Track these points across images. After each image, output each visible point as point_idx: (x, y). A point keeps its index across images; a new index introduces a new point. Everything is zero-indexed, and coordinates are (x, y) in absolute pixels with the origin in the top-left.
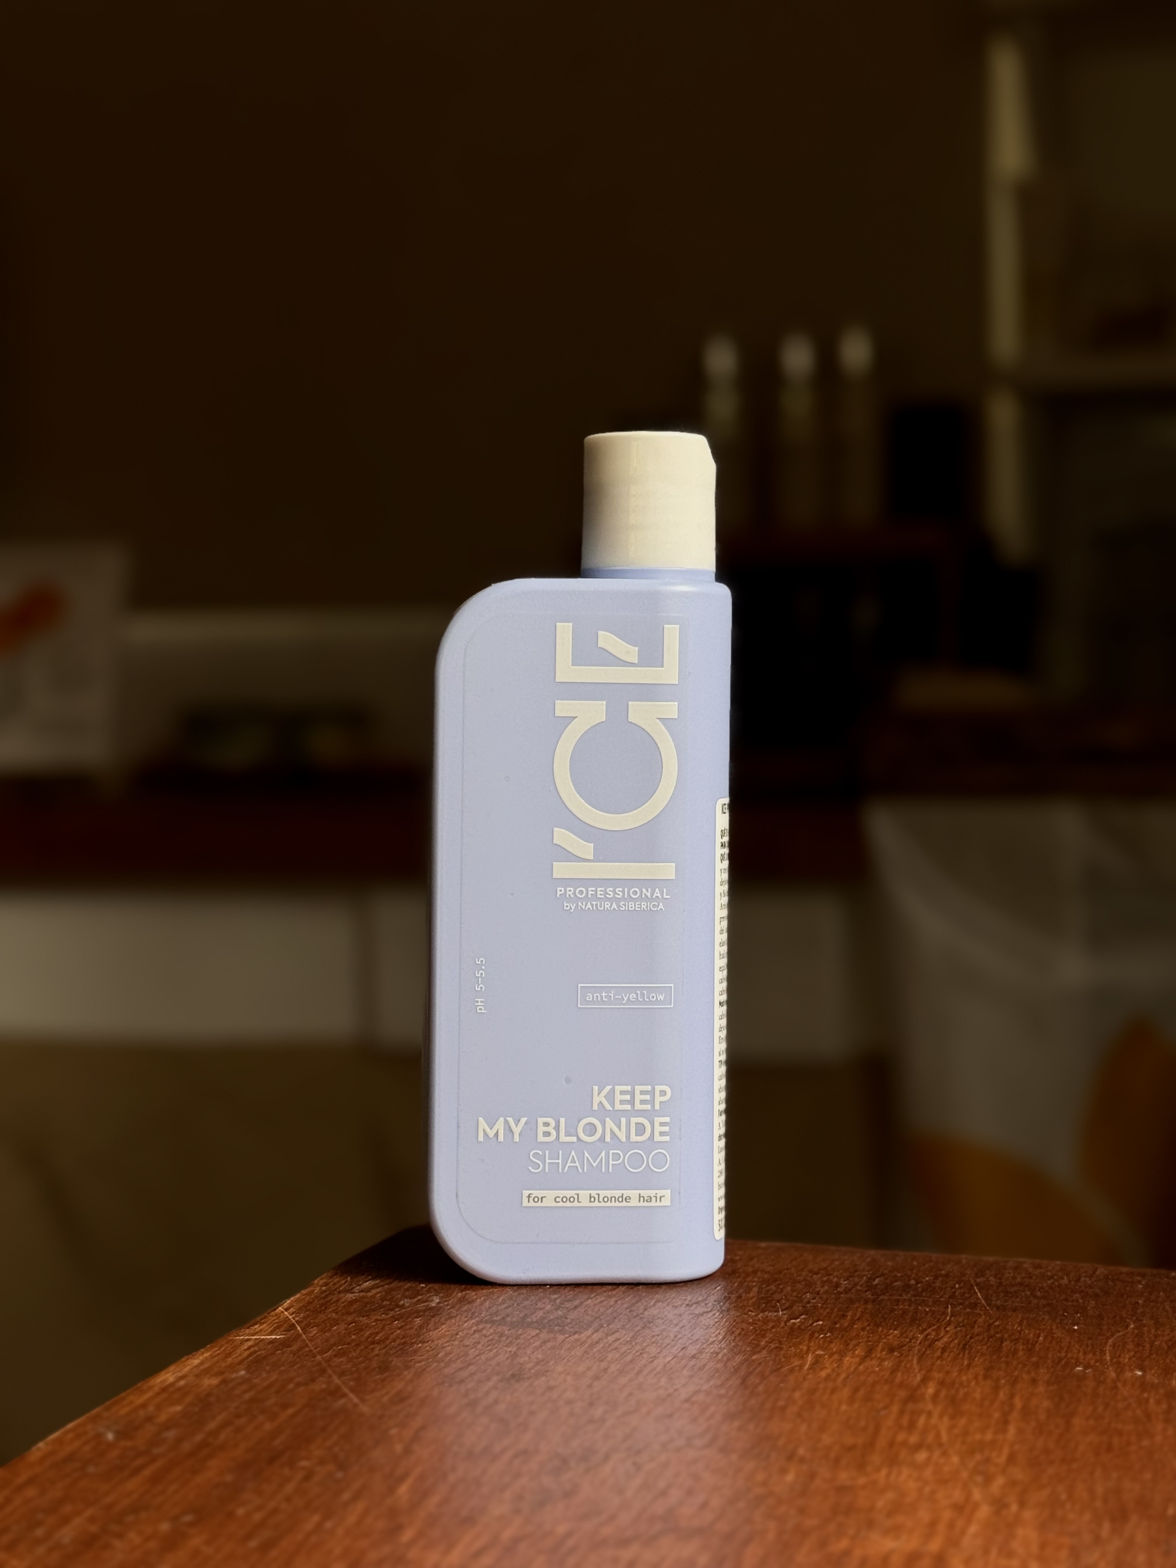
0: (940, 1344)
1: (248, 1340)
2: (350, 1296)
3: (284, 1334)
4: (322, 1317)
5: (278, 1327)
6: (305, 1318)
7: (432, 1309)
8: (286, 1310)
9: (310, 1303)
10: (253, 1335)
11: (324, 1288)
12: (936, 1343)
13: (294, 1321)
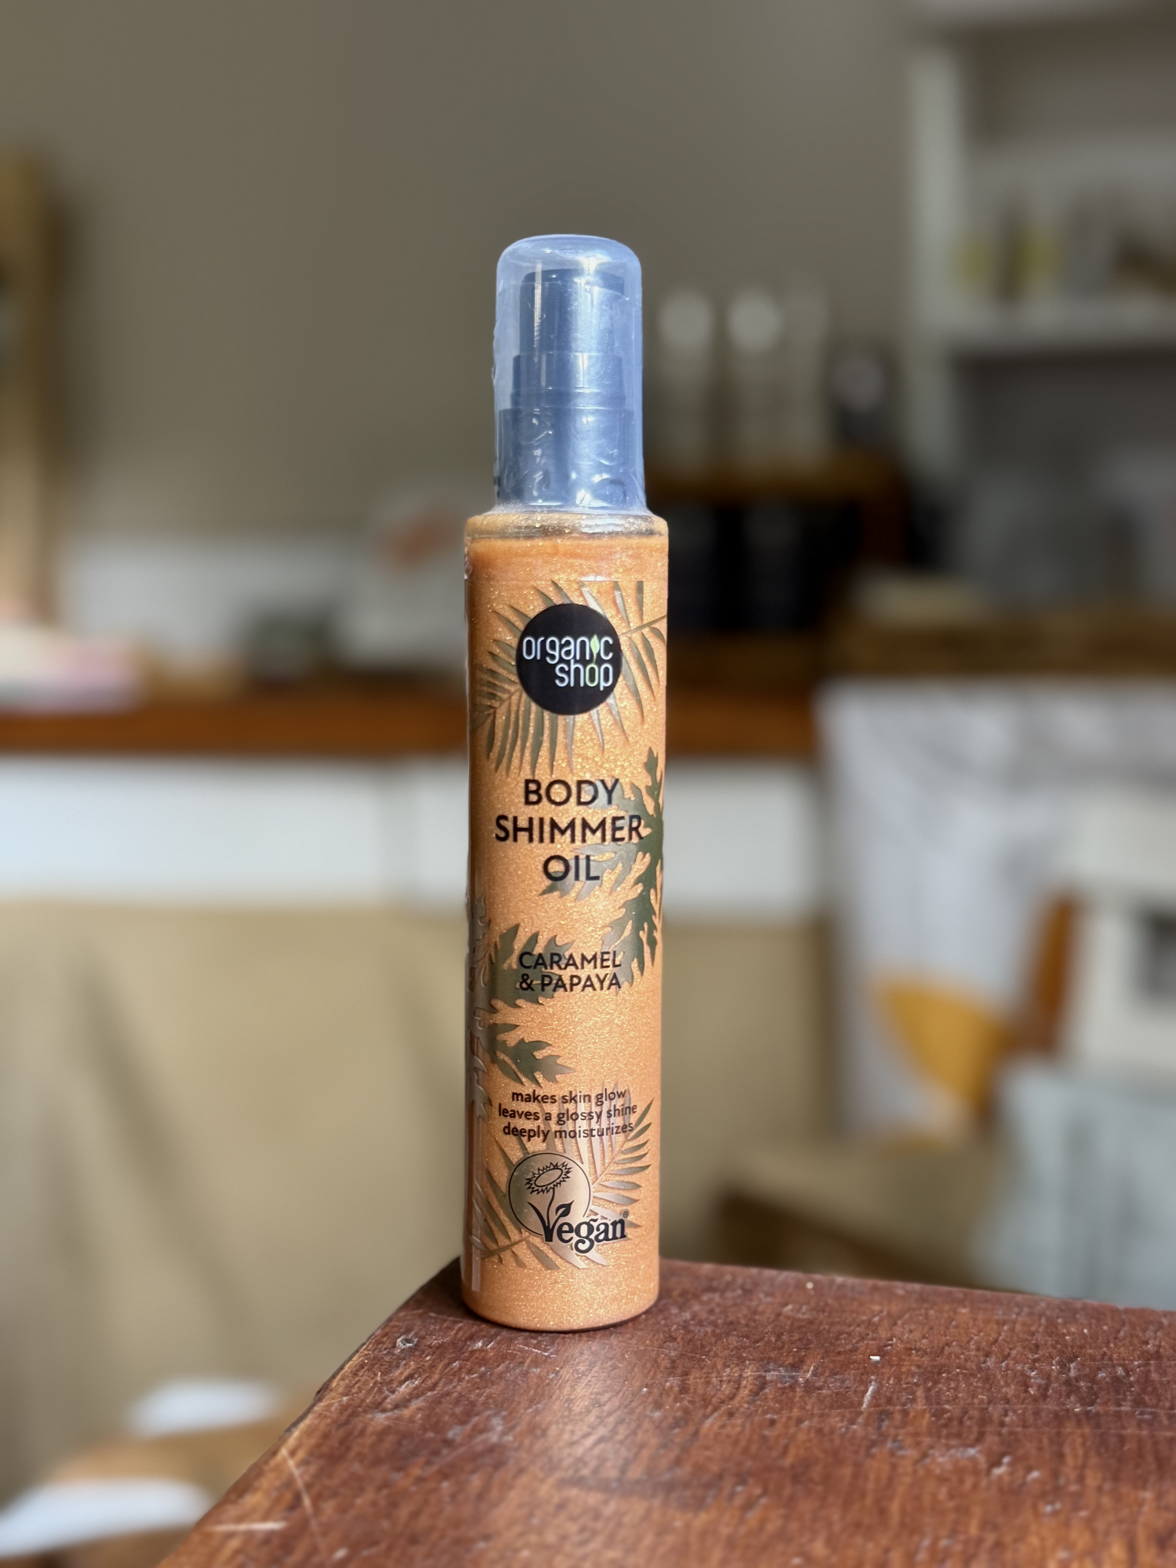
1: (230, 1535)
2: (380, 1419)
3: (285, 1519)
4: (341, 1473)
5: (277, 1501)
6: (318, 1476)
7: (491, 1449)
8: (292, 1453)
9: (326, 1436)
10: (240, 1519)
11: (345, 1399)
13: (300, 1483)
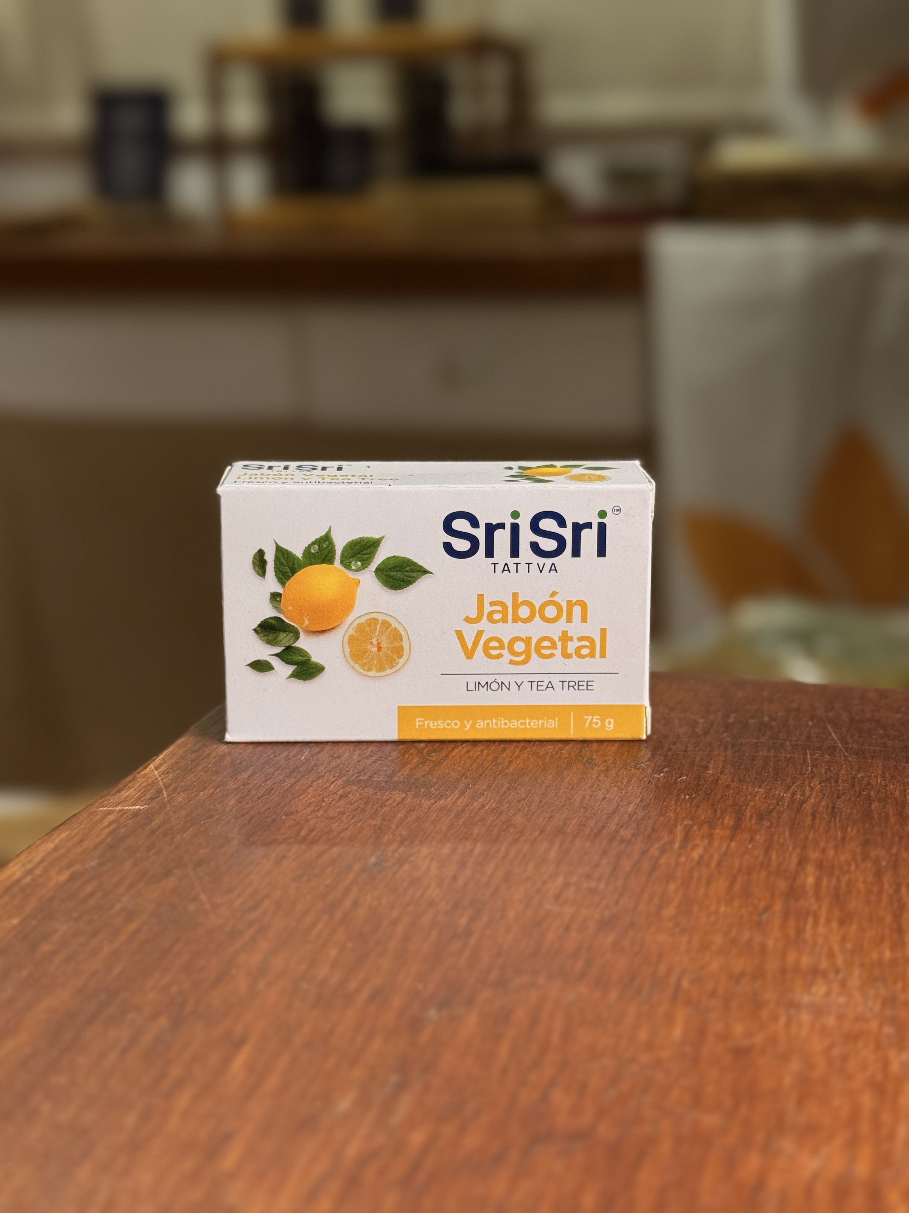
0: (808, 807)
1: (109, 813)
3: (149, 804)
4: (191, 778)
5: (143, 795)
10: (117, 804)
12: (804, 805)
13: (162, 784)
